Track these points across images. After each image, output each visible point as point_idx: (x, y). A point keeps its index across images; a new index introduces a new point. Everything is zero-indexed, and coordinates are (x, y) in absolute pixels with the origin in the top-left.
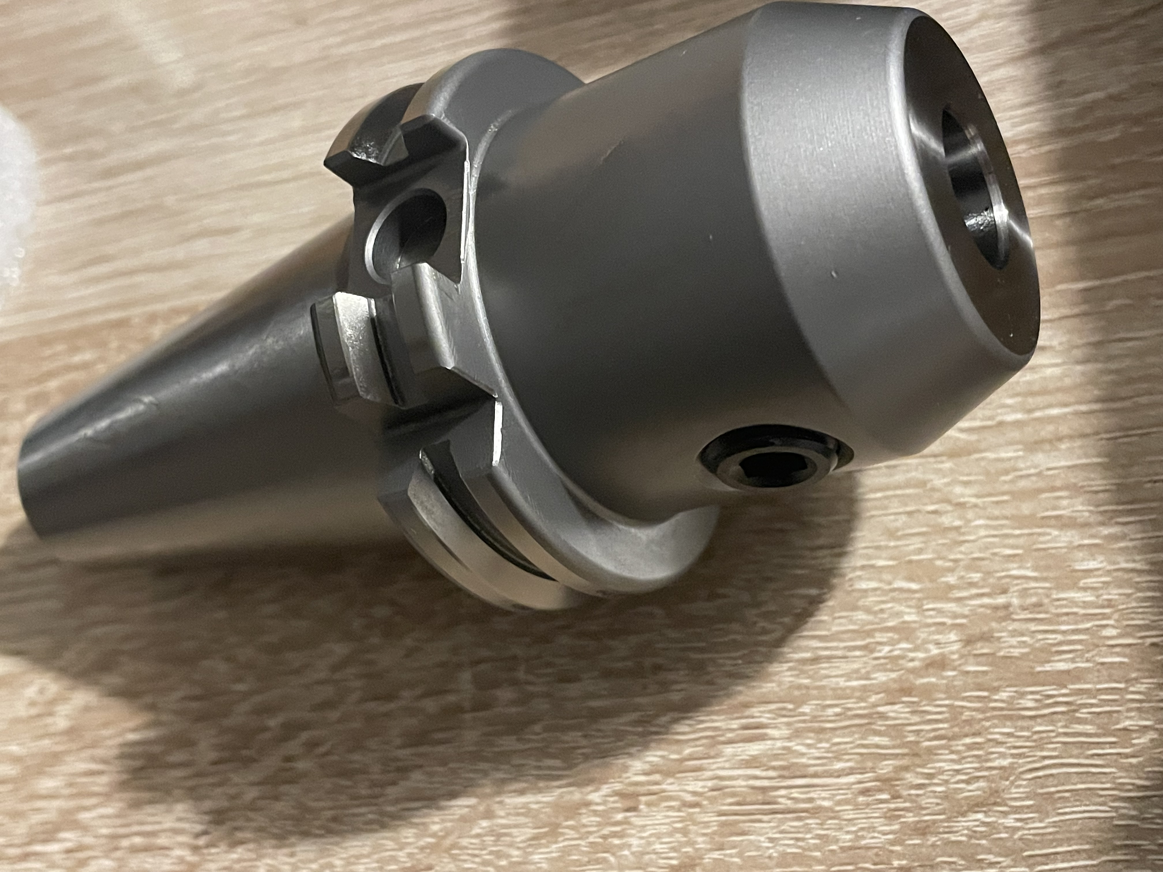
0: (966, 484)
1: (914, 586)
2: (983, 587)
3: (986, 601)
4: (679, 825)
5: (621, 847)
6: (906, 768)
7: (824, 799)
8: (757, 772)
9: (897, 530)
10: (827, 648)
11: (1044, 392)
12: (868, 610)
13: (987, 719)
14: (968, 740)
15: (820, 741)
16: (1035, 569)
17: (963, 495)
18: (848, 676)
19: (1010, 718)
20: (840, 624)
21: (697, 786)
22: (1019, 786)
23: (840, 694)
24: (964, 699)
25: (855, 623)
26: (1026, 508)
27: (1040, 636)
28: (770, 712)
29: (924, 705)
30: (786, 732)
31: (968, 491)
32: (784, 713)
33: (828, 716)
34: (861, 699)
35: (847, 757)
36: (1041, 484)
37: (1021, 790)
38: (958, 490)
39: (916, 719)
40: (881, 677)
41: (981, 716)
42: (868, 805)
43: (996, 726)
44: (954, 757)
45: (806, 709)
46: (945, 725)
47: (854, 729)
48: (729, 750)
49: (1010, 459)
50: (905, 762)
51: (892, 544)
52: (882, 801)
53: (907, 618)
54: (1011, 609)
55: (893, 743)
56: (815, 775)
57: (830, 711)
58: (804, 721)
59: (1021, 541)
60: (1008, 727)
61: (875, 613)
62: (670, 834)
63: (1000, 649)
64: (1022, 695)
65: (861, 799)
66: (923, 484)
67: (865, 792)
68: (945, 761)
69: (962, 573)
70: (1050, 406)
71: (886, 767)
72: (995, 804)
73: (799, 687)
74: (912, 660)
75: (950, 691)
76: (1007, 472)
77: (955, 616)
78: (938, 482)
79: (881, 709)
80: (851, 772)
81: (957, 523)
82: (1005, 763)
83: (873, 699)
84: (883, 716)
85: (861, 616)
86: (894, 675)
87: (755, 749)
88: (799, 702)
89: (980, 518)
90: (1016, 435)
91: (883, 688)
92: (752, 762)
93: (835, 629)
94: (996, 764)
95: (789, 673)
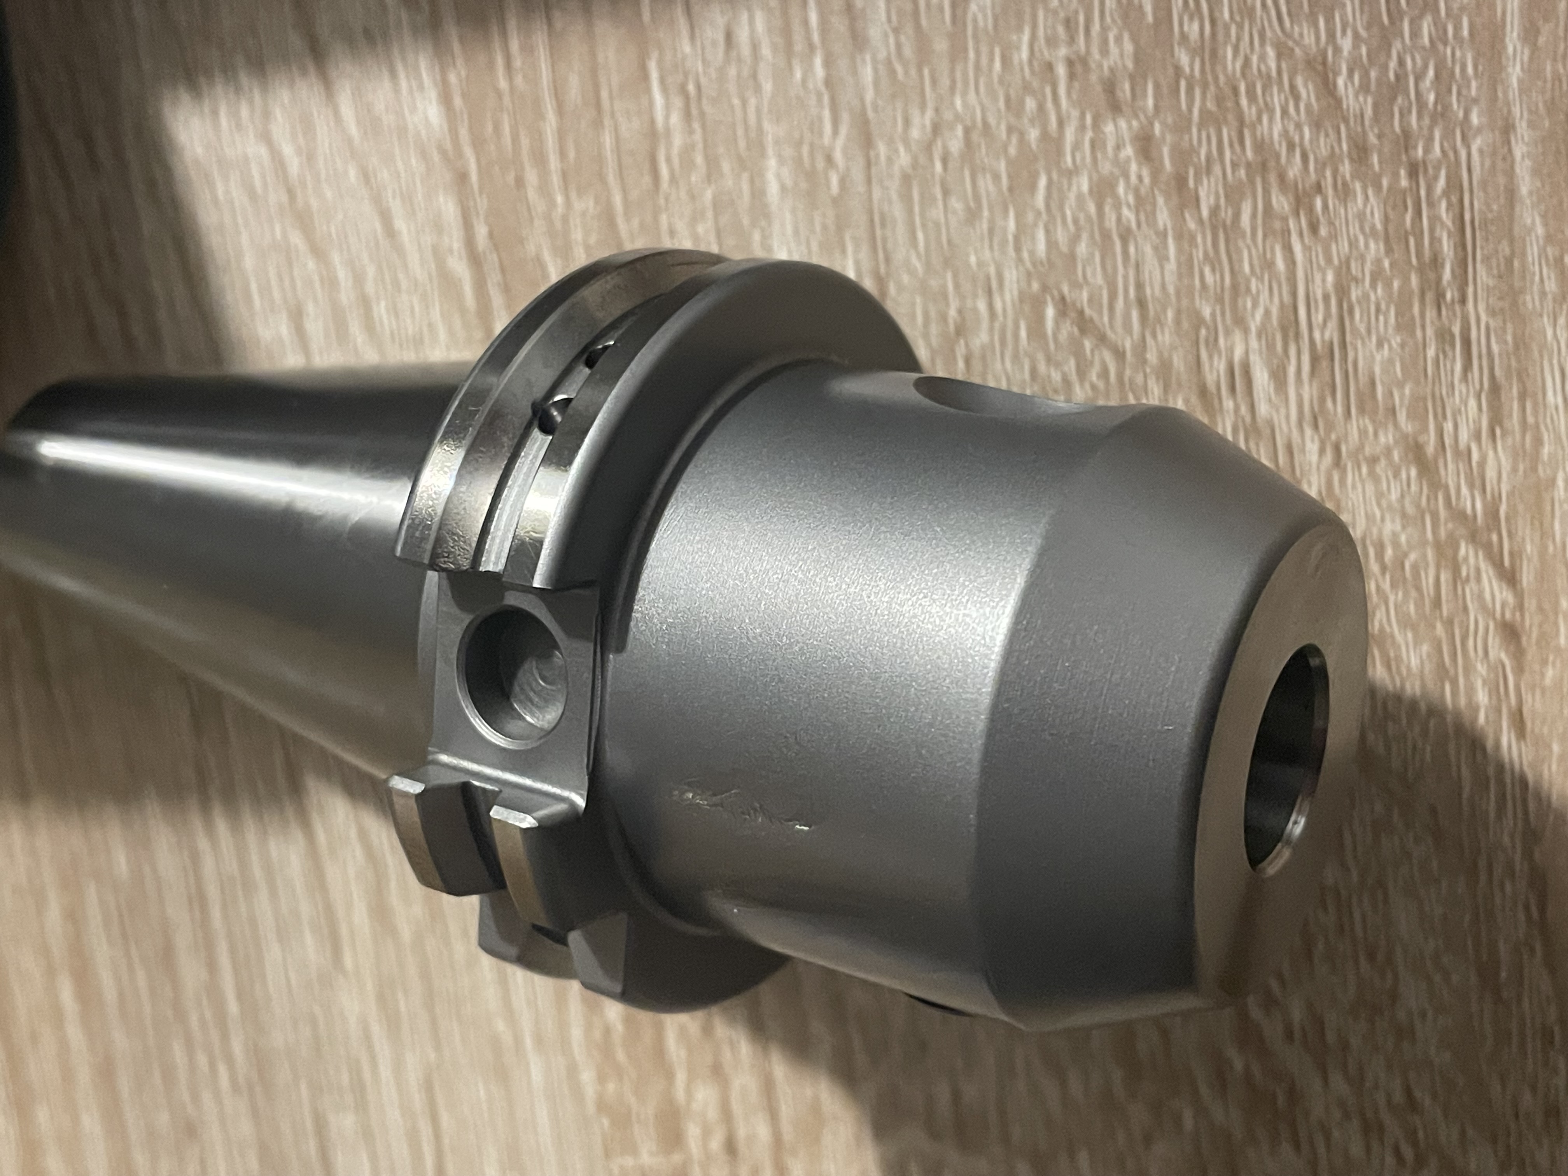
0: (907, 122)
1: (1043, 182)
2: (1044, 96)
3: (1062, 90)
4: (1364, 470)
5: (1396, 544)
6: (1282, 177)
7: (1324, 281)
8: (1292, 370)
9: (968, 209)
10: (1126, 291)
11: (786, 32)
12: (1075, 240)
13: (1216, 79)
14: (1244, 102)
15: (1248, 290)
16: (1019, 29)
17: (923, 126)
18: (1162, 259)
19: (1214, 53)
20: (1094, 274)
21: (1312, 447)
22: (1301, 35)
23: (1186, 266)
24: (1190, 110)
25: (1092, 255)
26: (941, 45)
27: (1108, 19)
28: (1211, 357)
29: (1199, 159)
30: (1238, 337)
31: (916, 120)
32: (1212, 339)
33: (1215, 281)
34: (1192, 239)
35: (1269, 256)
36: (909, 29)
37: (1306, 32)
38: (915, 133)
39: (1217, 169)
40: (1163, 217)
41: (1212, 88)
42: (1331, 223)
43: (1225, 67)
44: (1265, 119)
45: (1207, 312)
46: (1225, 132)
47: (1232, 248)
48: (1263, 409)
49: (876, 70)
50: (1273, 178)
51: (986, 213)
52: (1325, 206)
53: (1085, 188)
54: (1073, 57)
55: (1249, 194)
56: (1294, 294)
57: (1209, 278)
58: (1223, 314)
59: (984, 49)
60: (1225, 52)
61: (1078, 229)
62: (1376, 479)
63: (1125, 66)
64: (1184, 37)
65: (1323, 231)
66: (906, 179)
67: (1314, 228)
68: (1271, 129)
69: (1026, 121)
70: (806, 22)
71: (1281, 203)
72: (1324, 63)
73: (1178, 322)
74: (1140, 178)
75: (1182, 126)
76: (892, 72)
77: (1082, 128)
78: (904, 159)
79: (1205, 213)
80: (1288, 249)
81: (959, 131)
82: (1271, 53)
83: (1192, 225)
84: (1215, 211)
85: (1082, 249)
86: (1160, 201)
87: (1261, 377)
88: (1198, 321)
89: (952, 104)
90: (843, 64)
91: (1178, 214)
92: (1279, 377)
93: (1100, 280)
94: (1273, 65)
95: (1160, 337)
